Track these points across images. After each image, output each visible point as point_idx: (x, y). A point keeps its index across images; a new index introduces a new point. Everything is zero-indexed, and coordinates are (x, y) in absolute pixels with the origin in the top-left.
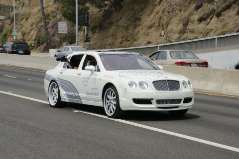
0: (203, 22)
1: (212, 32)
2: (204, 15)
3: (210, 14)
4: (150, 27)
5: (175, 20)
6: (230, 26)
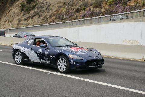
0: (26, 21)
1: (30, 25)
2: (26, 18)
3: (29, 18)
4: (5, 22)
5: (15, 19)
6: (36, 22)
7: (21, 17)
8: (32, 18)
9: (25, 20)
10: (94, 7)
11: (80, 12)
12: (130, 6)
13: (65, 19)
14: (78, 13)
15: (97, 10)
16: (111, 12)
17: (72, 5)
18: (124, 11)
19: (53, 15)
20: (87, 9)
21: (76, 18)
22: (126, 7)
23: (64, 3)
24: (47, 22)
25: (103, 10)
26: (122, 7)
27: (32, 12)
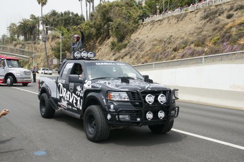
7: (111, 57)
8: (122, 58)
9: (115, 60)
10: (195, 46)
11: (179, 51)
12: (240, 44)
13: (161, 59)
14: (176, 53)
15: (200, 49)
16: (217, 52)
17: (169, 43)
18: (232, 50)
19: (146, 54)
20: (187, 47)
21: (174, 58)
22: (235, 46)
23: (160, 41)
24: (140, 62)
25: (206, 49)
26: (229, 46)
27: (123, 51)
